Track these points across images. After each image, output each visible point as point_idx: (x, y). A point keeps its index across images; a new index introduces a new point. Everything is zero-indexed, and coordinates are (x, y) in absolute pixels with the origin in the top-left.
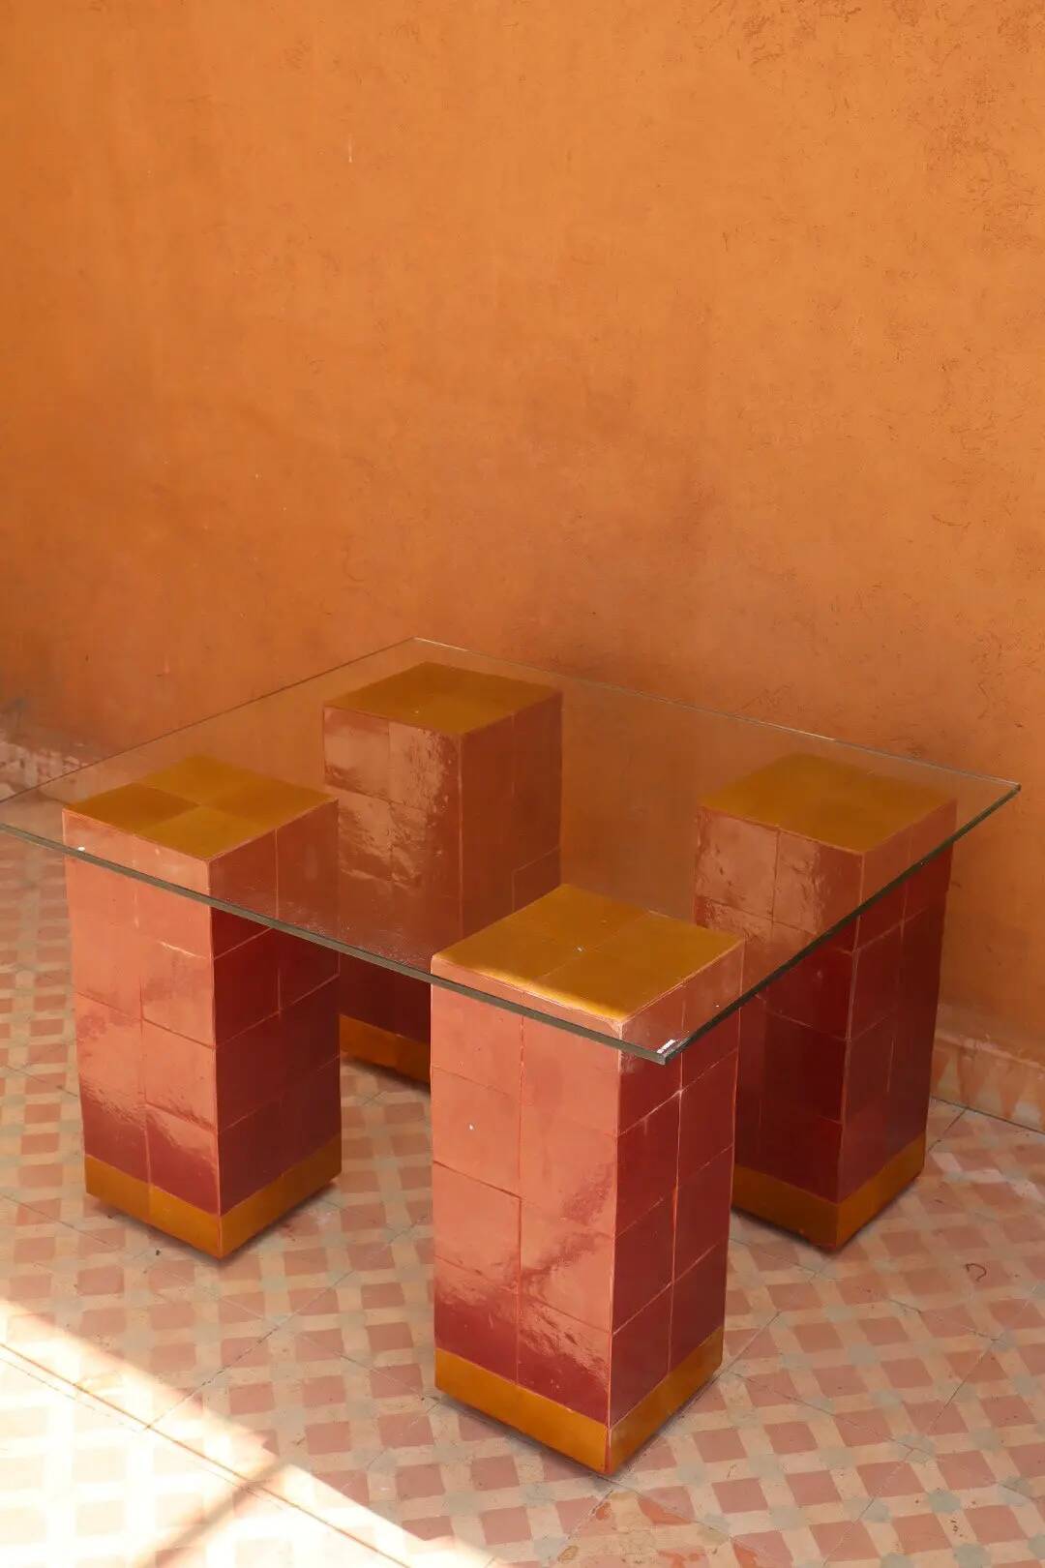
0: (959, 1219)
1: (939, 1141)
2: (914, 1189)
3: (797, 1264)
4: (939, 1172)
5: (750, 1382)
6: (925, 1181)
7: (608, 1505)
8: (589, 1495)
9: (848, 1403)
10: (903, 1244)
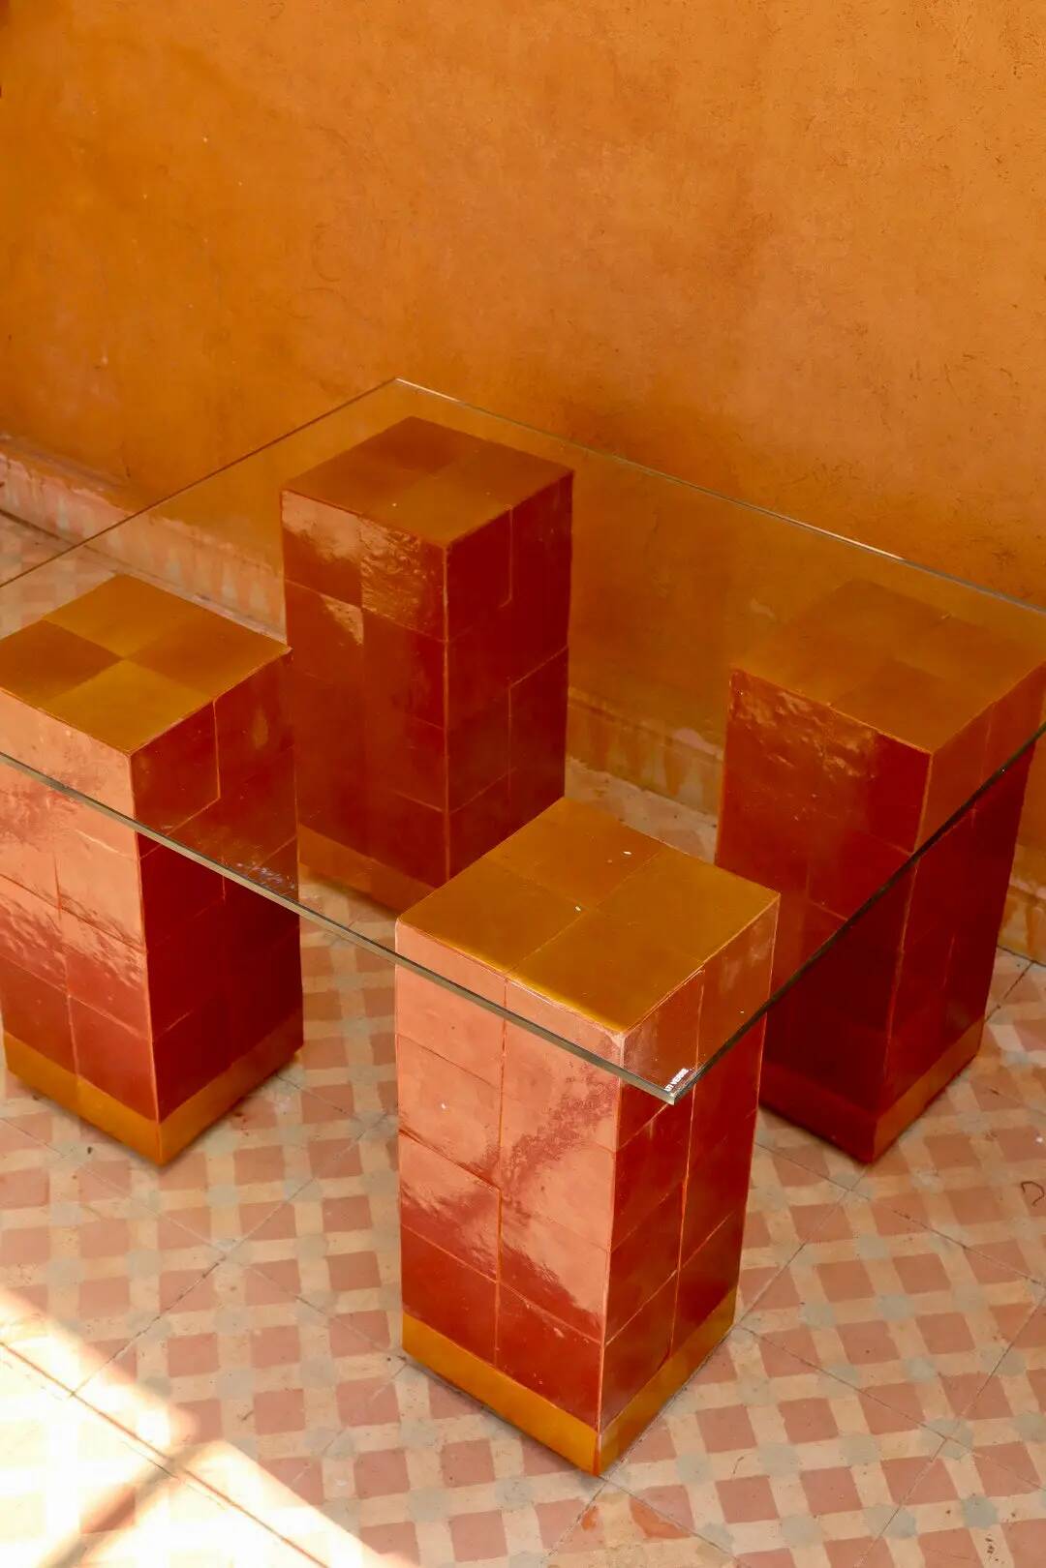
0: (1017, 1118)
1: (999, 1007)
2: (967, 1074)
3: (826, 1178)
4: (997, 1052)
5: (766, 1342)
6: (982, 1064)
7: (595, 1509)
8: (572, 1497)
9: (875, 1374)
10: (952, 1151)
